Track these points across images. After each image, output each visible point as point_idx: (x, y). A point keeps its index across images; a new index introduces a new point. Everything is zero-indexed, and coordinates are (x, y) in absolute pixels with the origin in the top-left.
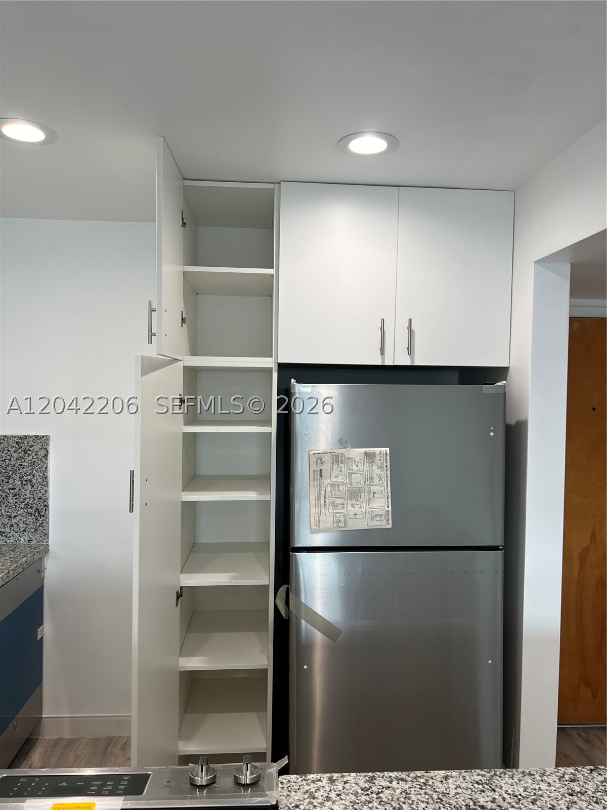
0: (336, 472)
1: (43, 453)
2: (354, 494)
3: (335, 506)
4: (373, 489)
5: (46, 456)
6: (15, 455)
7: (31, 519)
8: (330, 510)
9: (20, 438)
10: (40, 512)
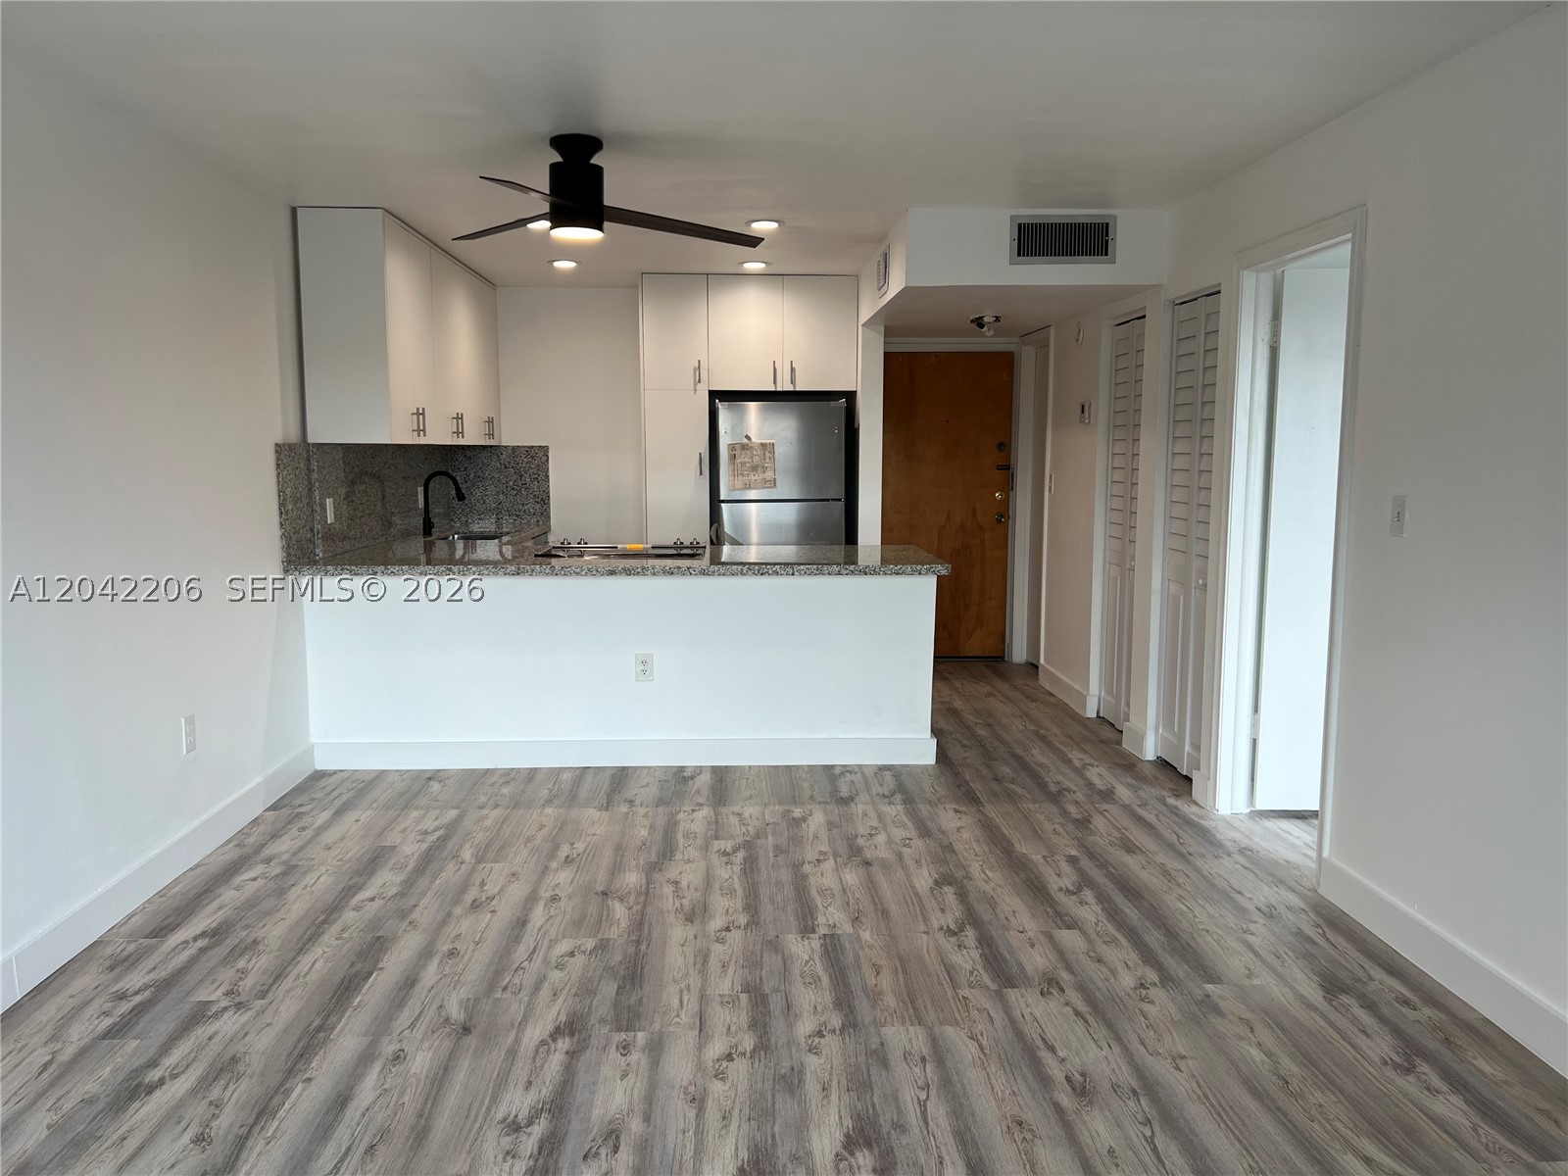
0: (744, 455)
1: (545, 458)
2: (754, 468)
3: (743, 475)
4: (766, 465)
5: (547, 460)
6: (526, 460)
7: (538, 506)
8: (740, 477)
9: (528, 447)
10: (545, 501)
